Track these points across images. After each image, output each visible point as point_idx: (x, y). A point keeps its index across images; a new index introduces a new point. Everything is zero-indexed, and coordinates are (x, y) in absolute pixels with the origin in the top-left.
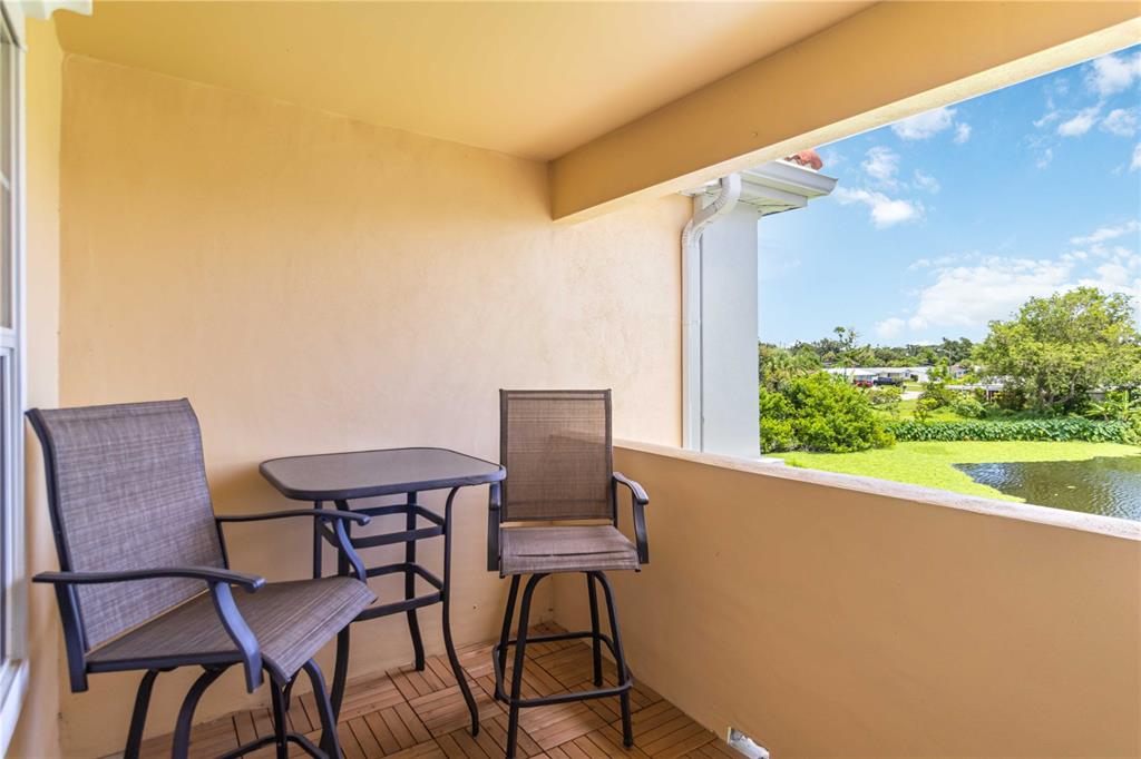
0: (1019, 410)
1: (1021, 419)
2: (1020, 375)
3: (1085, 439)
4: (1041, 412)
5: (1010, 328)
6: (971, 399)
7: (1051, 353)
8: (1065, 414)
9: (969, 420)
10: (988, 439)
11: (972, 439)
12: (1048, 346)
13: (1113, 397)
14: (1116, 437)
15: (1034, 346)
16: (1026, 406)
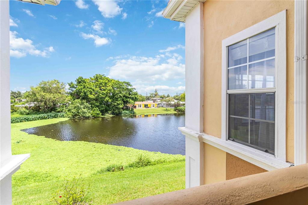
0: (39, 112)
1: (39, 114)
2: (39, 102)
3: (56, 117)
4: (45, 112)
5: (36, 89)
6: (24, 109)
7: (48, 96)
8: (51, 112)
9: (24, 116)
10: (30, 121)
11: (25, 121)
12: (47, 94)
13: (62, 107)
14: (63, 116)
15: (43, 94)
16: (40, 110)
